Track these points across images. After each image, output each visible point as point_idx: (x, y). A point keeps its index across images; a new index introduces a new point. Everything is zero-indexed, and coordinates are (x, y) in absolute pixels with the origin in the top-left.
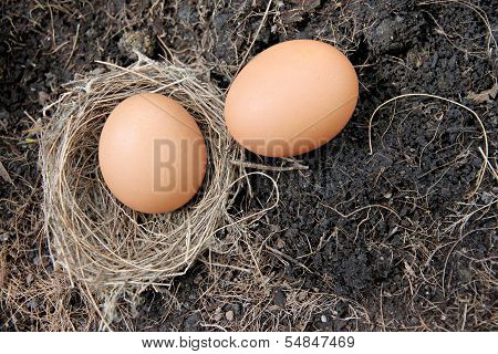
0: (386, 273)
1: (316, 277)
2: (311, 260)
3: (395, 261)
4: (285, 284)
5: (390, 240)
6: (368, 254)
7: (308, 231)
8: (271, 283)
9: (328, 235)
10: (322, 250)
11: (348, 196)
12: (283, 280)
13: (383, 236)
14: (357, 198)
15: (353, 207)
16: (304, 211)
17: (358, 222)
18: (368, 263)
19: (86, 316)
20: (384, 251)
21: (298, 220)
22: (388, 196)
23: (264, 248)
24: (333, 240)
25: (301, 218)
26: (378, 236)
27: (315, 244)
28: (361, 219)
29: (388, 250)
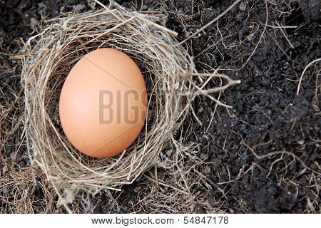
0: (291, 206)
1: (234, 201)
2: (229, 187)
3: (299, 197)
4: (206, 203)
5: (298, 179)
6: (278, 188)
7: (230, 163)
8: (195, 200)
9: (246, 168)
10: (241, 179)
11: (267, 138)
12: (205, 199)
13: (293, 175)
14: (273, 142)
15: (270, 148)
16: (229, 146)
17: (273, 160)
18: (276, 196)
19: (45, 206)
20: (292, 188)
21: (223, 153)
22: (301, 143)
23: (192, 171)
24: (250, 173)
25: (226, 151)
26: (289, 175)
27: (235, 174)
28: (275, 159)
29: (295, 187)
